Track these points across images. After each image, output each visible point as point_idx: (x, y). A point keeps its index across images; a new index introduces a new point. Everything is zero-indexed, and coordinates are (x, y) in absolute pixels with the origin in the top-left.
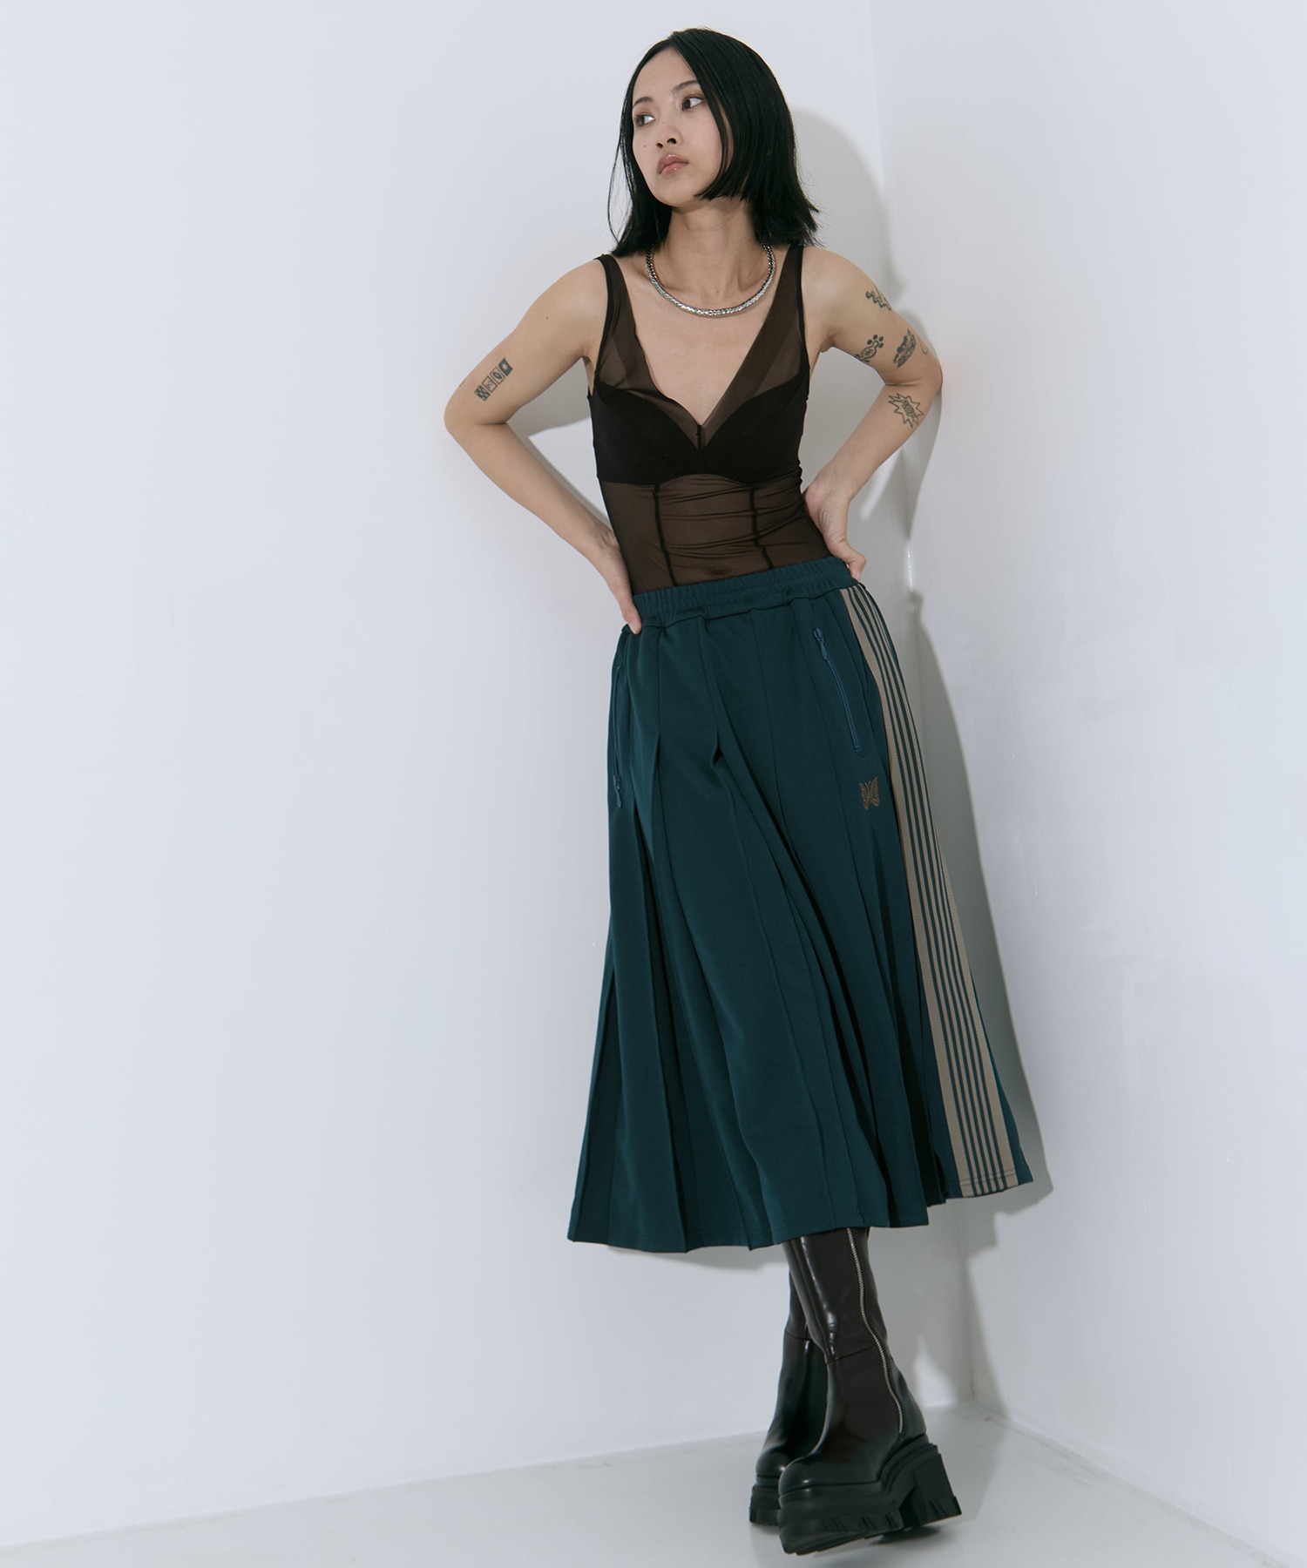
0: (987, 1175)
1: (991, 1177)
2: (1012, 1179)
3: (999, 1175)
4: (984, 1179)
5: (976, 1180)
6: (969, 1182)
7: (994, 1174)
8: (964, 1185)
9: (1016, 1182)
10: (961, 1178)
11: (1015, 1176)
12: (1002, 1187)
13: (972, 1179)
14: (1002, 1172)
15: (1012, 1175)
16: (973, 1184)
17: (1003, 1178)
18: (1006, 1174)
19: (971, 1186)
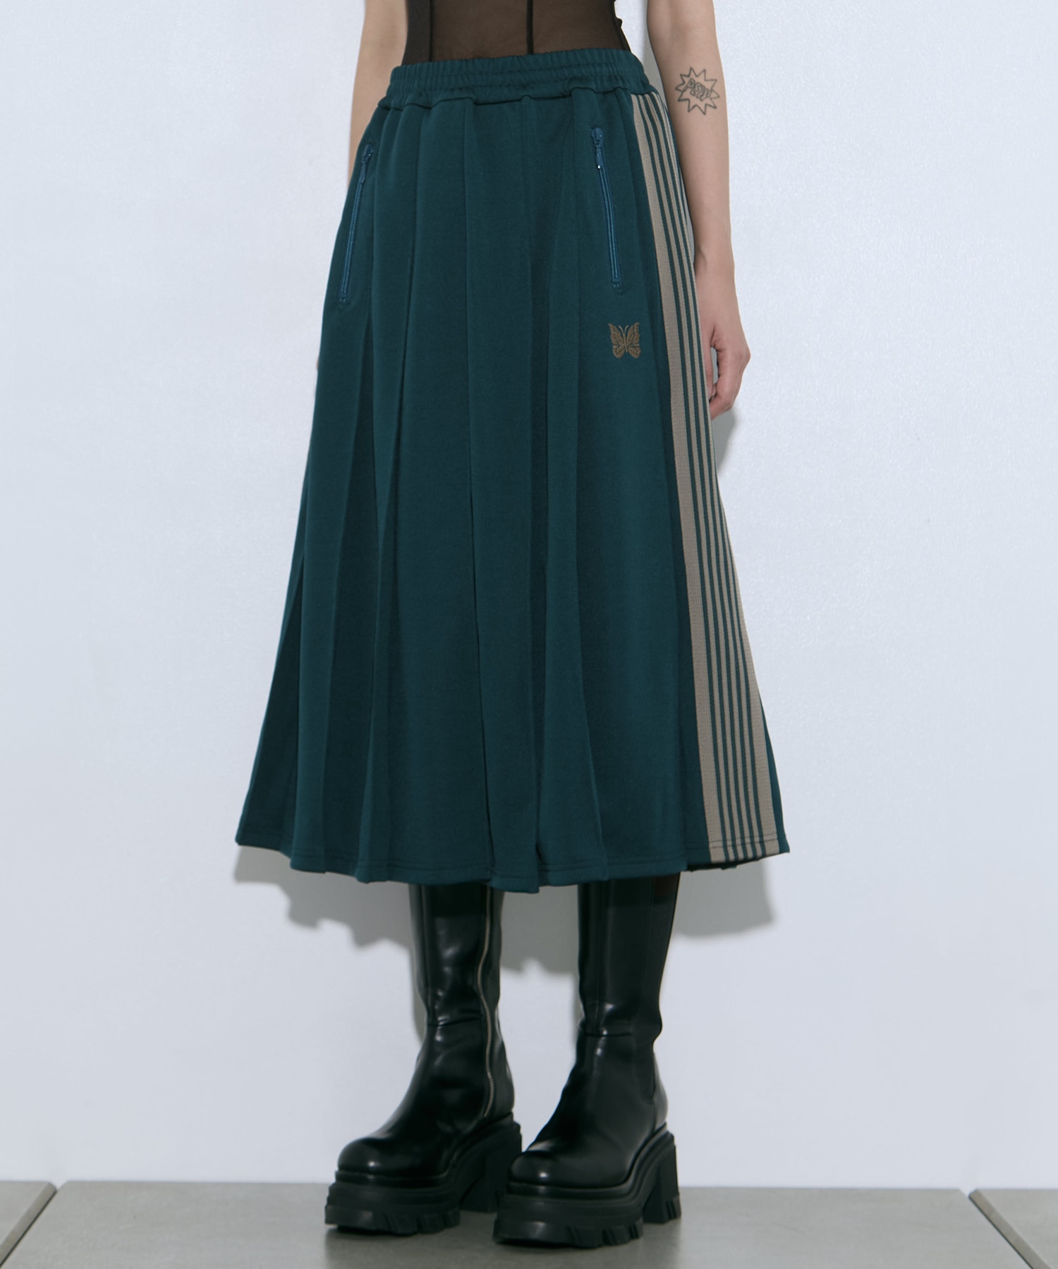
0: (743, 838)
1: (748, 840)
2: (773, 845)
3: (757, 839)
4: (738, 841)
5: (729, 843)
6: (721, 844)
7: (752, 837)
8: (714, 847)
9: (777, 849)
10: (711, 838)
11: (777, 841)
12: (759, 853)
13: (725, 840)
14: (761, 836)
15: (773, 840)
16: (725, 847)
17: (762, 842)
18: (765, 838)
19: (722, 850)
